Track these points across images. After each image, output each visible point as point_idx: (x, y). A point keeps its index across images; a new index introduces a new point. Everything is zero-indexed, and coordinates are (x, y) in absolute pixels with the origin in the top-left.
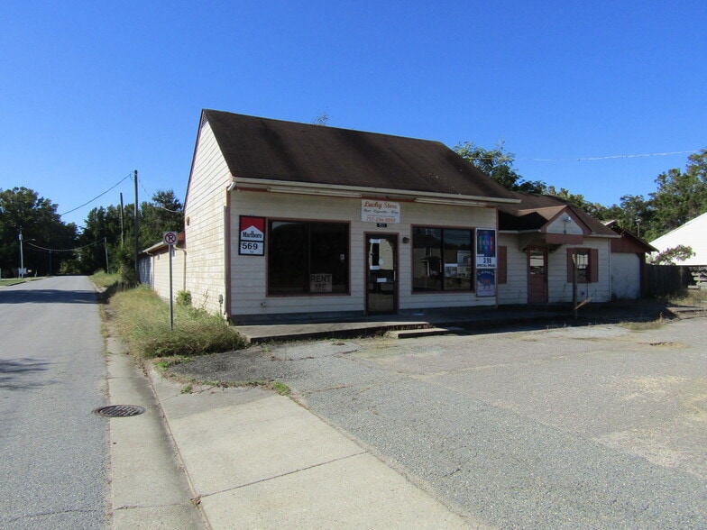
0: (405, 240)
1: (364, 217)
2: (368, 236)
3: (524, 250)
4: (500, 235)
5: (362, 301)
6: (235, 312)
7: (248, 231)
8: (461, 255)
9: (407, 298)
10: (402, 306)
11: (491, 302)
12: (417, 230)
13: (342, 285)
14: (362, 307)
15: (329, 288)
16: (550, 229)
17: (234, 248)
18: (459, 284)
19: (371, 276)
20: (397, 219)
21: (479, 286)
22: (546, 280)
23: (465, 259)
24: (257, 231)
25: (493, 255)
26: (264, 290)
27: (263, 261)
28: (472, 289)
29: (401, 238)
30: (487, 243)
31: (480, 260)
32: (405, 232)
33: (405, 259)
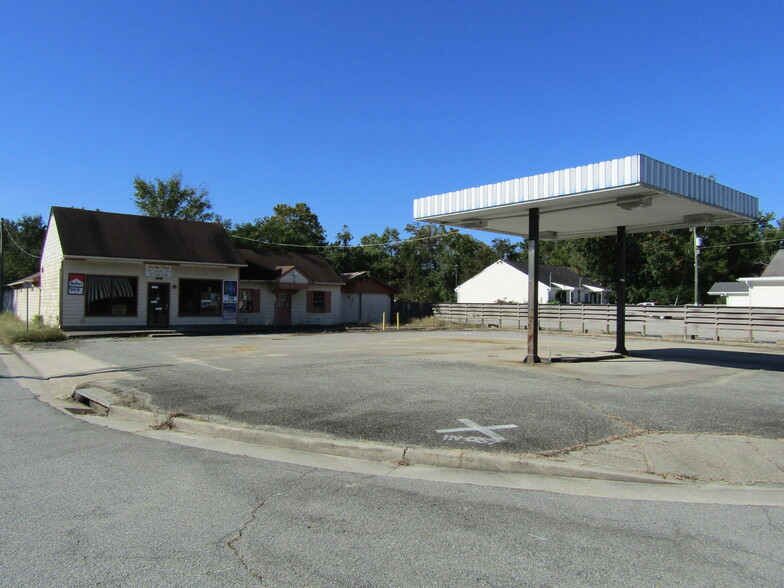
0: (174, 287)
1: (148, 274)
2: (150, 284)
3: (273, 292)
4: (240, 283)
5: (145, 320)
6: (65, 324)
7: (74, 281)
8: (213, 296)
9: (175, 319)
10: (171, 323)
12: (183, 282)
13: (132, 311)
14: (145, 324)
15: (124, 311)
16: (283, 280)
17: (65, 291)
18: (212, 312)
19: (151, 307)
20: (170, 275)
21: (225, 313)
22: (290, 311)
23: (216, 297)
24: (79, 282)
25: (235, 295)
26: (83, 313)
27: (83, 297)
28: (220, 315)
29: (171, 286)
30: (231, 288)
31: (226, 299)
32: (177, 283)
33: (174, 297)
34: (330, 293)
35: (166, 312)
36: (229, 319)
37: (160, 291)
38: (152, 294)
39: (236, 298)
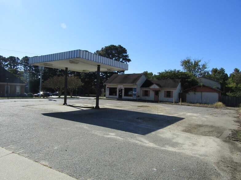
1: (119, 87)
2: (119, 89)
5: (118, 97)
6: (106, 97)
8: (131, 92)
9: (123, 97)
11: (135, 98)
12: (125, 89)
13: (116, 95)
16: (151, 87)
17: (106, 90)
18: (131, 96)
19: (119, 94)
20: (122, 87)
21: (133, 96)
22: (158, 97)
24: (108, 89)
26: (109, 94)
27: (109, 92)
28: (132, 96)
30: (135, 90)
31: (134, 92)
32: (123, 89)
33: (123, 91)
34: (173, 91)
35: (122, 95)
36: (134, 98)
37: (121, 91)
38: (119, 91)
39: (136, 92)
